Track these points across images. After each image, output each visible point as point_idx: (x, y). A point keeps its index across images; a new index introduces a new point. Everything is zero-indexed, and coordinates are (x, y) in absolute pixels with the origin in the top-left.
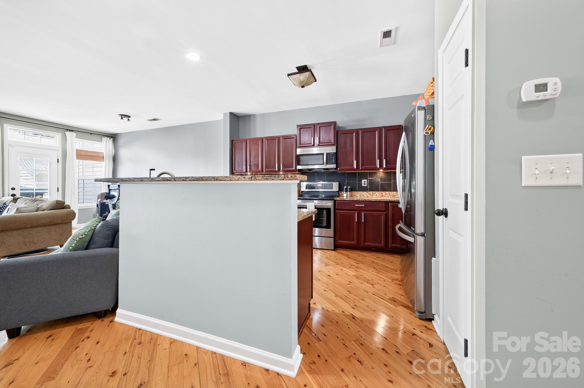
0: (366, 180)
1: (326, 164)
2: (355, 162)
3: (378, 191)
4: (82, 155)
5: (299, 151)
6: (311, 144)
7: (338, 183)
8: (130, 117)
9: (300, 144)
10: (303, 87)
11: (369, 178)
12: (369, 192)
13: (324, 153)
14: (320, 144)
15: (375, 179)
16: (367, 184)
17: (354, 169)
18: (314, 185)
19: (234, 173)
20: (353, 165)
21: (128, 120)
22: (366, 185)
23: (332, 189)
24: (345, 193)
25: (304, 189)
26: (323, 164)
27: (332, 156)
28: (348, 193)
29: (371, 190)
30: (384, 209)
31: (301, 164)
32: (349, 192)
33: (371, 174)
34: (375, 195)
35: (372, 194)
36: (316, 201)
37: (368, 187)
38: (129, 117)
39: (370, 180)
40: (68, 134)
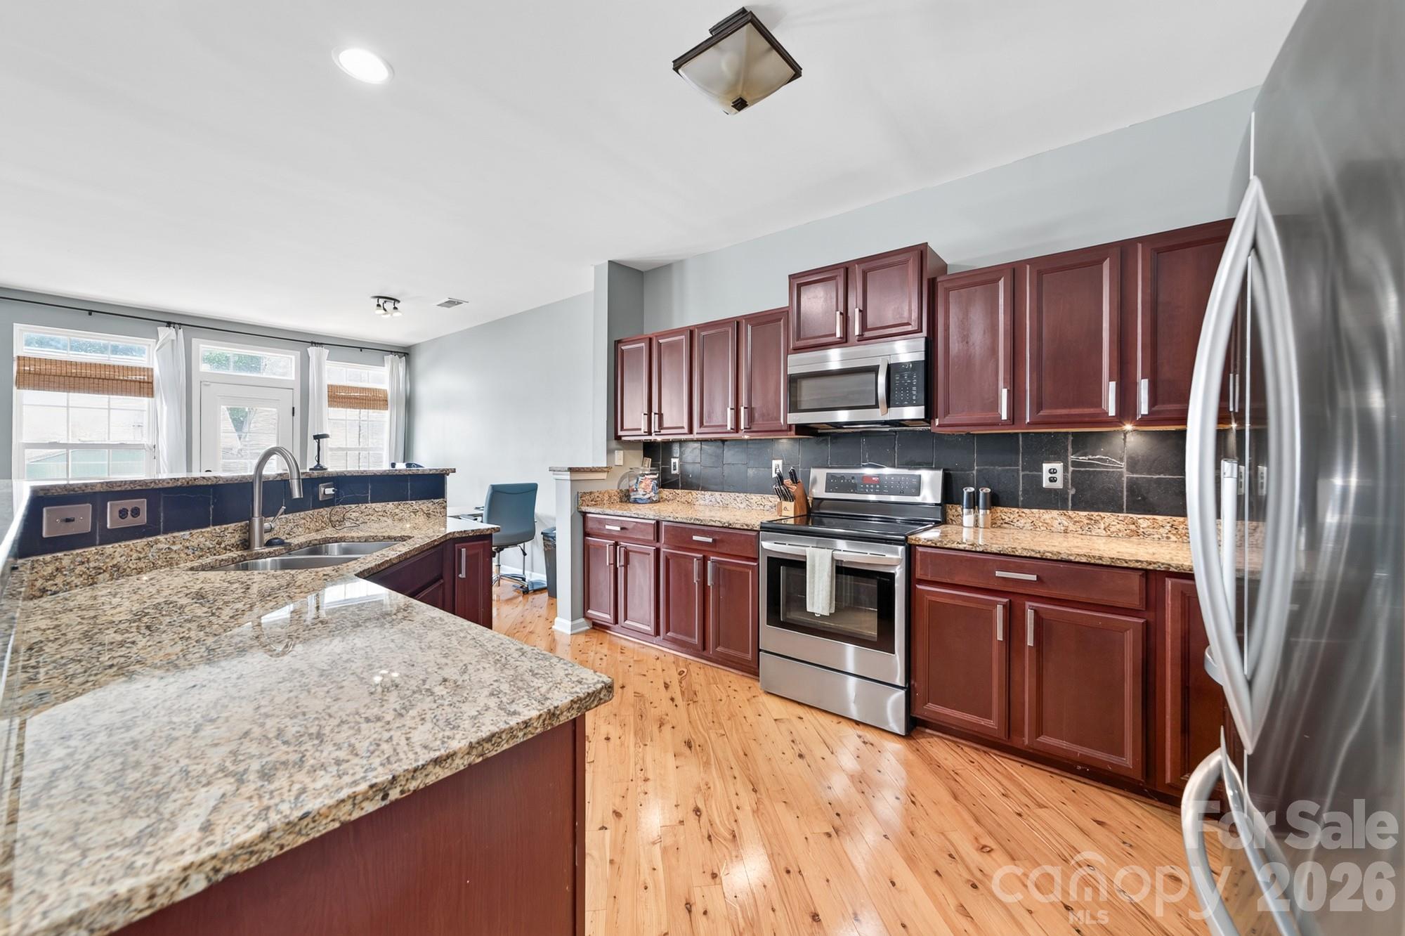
0: (1058, 466)
1: (889, 406)
2: (1004, 393)
3: (1117, 509)
4: (339, 397)
5: (798, 363)
6: (835, 335)
7: (940, 473)
8: (399, 302)
9: (799, 338)
10: (740, 104)
11: (1072, 458)
12: (1070, 513)
13: (878, 367)
14: (867, 334)
15: (1104, 461)
16: (1065, 479)
17: (998, 423)
18: (853, 478)
19: (620, 437)
20: (995, 404)
21: (395, 308)
22: (1059, 485)
23: (918, 494)
24: (969, 513)
25: (819, 491)
26: (876, 406)
27: (910, 377)
28: (981, 512)
29: (1081, 503)
30: (1135, 601)
31: (804, 407)
32: (985, 508)
33: (1082, 443)
34: (1102, 526)
35: (1086, 521)
36: (841, 544)
37: (1068, 494)
38: (396, 300)
39: (1075, 464)
40: (312, 351)
